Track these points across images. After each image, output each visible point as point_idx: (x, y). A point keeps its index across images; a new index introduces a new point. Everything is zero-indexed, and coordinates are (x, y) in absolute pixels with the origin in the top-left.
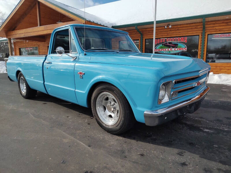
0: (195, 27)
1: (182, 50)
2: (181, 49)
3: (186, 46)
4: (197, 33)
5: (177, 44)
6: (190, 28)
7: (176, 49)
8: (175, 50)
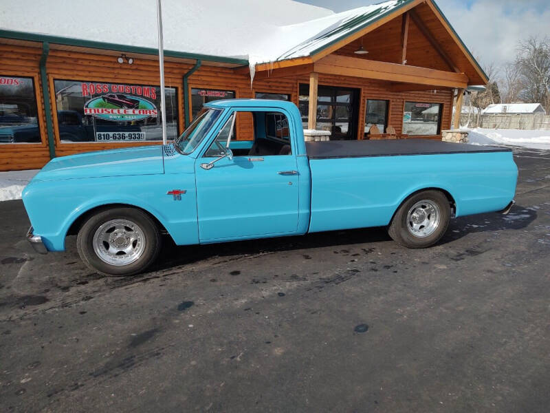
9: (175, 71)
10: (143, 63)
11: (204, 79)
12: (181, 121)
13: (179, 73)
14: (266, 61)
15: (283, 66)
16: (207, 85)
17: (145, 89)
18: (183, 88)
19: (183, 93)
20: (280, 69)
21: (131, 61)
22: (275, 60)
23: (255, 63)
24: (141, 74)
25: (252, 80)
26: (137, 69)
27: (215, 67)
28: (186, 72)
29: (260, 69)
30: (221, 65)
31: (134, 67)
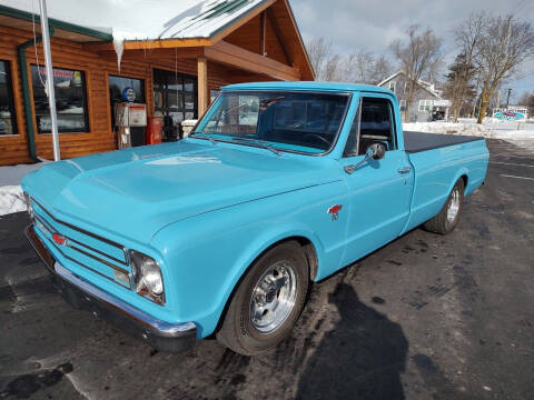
9: (6, 38)
12: (19, 108)
13: (12, 41)
14: (142, 38)
15: (165, 45)
18: (19, 63)
19: (20, 70)
23: (122, 39)
28: (22, 41)
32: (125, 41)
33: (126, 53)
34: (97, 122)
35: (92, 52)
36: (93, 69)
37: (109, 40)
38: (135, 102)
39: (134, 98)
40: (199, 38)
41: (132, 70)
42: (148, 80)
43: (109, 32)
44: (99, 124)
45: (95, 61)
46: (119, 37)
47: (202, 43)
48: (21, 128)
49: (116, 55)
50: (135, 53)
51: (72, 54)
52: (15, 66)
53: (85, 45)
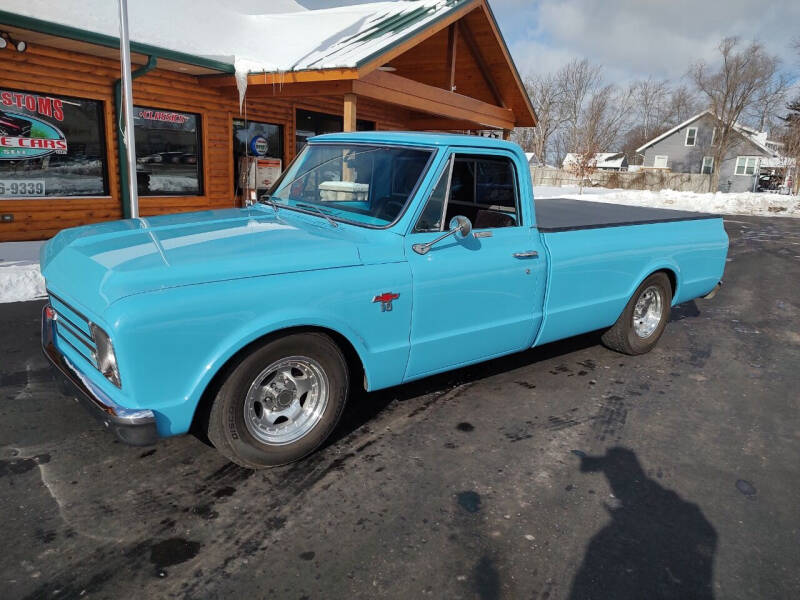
0: (86, 70)
1: (50, 147)
2: (45, 142)
3: (62, 135)
4: (96, 92)
5: (29, 124)
6: (73, 68)
7: (27, 142)
8: (21, 142)
9: (100, 73)
10: (38, 52)
11: (151, 90)
13: (107, 76)
15: (301, 79)
16: (155, 100)
17: (41, 101)
20: (295, 83)
21: (21, 46)
22: (288, 68)
23: (246, 71)
24: (34, 71)
25: (242, 98)
26: (25, 63)
27: (168, 71)
29: (255, 81)
30: (184, 68)
31: (21, 58)
32: (250, 74)
33: (251, 89)
34: (215, 181)
35: (212, 88)
36: (209, 110)
37: (230, 72)
38: (267, 155)
39: (266, 150)
40: (343, 69)
41: (265, 112)
42: (288, 125)
43: (231, 63)
44: (217, 185)
45: (215, 101)
46: (242, 69)
47: (347, 76)
48: (114, 188)
49: (237, 93)
50: (263, 90)
51: (186, 91)
52: (109, 108)
53: (201, 79)
